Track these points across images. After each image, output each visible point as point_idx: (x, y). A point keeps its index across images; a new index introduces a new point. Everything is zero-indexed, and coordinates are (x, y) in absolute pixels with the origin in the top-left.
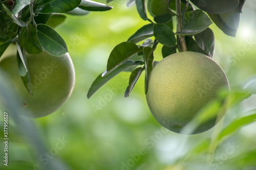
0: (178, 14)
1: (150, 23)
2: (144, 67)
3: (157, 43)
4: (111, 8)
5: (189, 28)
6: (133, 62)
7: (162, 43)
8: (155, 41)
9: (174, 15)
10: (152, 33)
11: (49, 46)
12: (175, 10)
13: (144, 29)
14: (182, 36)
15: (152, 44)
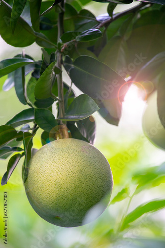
0: (60, 99)
1: (29, 107)
2: (23, 154)
3: (38, 128)
5: (73, 114)
6: (11, 148)
7: (42, 128)
8: (36, 126)
9: (56, 99)
10: (33, 118)
13: (24, 113)
14: (63, 122)
15: (31, 129)
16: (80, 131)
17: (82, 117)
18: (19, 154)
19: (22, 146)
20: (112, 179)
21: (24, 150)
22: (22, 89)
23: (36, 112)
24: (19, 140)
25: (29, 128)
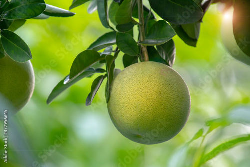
0: (141, 23)
1: (112, 30)
2: (106, 75)
3: (120, 51)
4: (74, 14)
5: (152, 38)
6: (95, 69)
7: (123, 51)
8: (117, 48)
9: (137, 23)
10: (114, 41)
11: (13, 51)
12: (137, 17)
13: (106, 36)
14: (145, 46)
15: (114, 51)
17: (161, 42)
18: (102, 76)
19: (104, 67)
20: (189, 99)
21: (107, 71)
22: (105, 13)
23: (117, 36)
24: (102, 62)
25: (111, 50)
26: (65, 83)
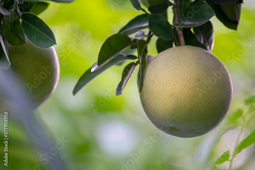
0: (175, 4)
1: (144, 13)
2: (138, 62)
3: (153, 35)
6: (125, 55)
7: (157, 35)
8: (150, 32)
9: (171, 4)
10: (147, 24)
11: (35, 36)
13: (138, 20)
14: (180, 29)
15: (146, 36)
16: (197, 37)
17: (198, 24)
18: (133, 63)
19: (136, 53)
20: (231, 87)
21: (139, 58)
23: (150, 18)
24: (133, 47)
25: (143, 34)
26: (92, 70)
